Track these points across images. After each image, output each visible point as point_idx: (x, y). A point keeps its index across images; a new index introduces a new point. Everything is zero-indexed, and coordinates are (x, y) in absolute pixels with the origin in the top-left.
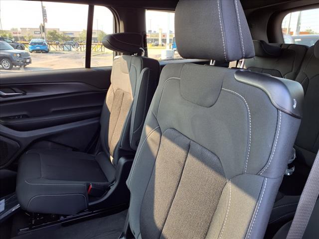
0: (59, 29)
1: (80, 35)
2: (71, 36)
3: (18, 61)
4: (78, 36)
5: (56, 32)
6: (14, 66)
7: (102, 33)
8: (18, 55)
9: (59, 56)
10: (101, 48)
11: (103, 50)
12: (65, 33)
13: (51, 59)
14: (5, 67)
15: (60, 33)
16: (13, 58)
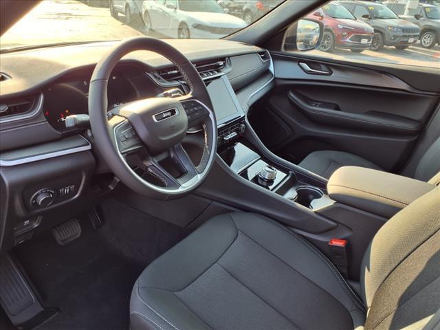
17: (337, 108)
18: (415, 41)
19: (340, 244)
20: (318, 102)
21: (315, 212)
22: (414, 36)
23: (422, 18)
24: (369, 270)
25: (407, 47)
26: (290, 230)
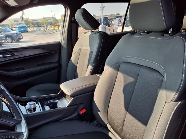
0: (29, 18)
1: (42, 21)
2: (37, 22)
3: (16, 38)
4: (41, 22)
5: (28, 20)
6: (14, 41)
7: (55, 18)
8: (16, 34)
9: (36, 34)
10: (58, 27)
11: (59, 29)
12: (33, 20)
13: (31, 36)
14: (8, 42)
15: (30, 21)
16: (13, 36)
17: (24, 69)
18: (5, 41)
19: (84, 111)
20: (14, 69)
21: (67, 106)
22: (4, 39)
23: (3, 32)
24: (100, 112)
25: (3, 44)
26: (61, 121)
